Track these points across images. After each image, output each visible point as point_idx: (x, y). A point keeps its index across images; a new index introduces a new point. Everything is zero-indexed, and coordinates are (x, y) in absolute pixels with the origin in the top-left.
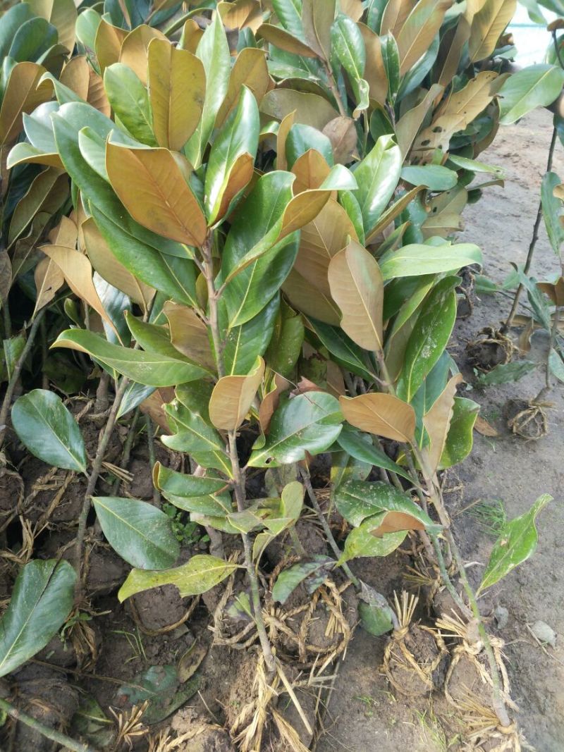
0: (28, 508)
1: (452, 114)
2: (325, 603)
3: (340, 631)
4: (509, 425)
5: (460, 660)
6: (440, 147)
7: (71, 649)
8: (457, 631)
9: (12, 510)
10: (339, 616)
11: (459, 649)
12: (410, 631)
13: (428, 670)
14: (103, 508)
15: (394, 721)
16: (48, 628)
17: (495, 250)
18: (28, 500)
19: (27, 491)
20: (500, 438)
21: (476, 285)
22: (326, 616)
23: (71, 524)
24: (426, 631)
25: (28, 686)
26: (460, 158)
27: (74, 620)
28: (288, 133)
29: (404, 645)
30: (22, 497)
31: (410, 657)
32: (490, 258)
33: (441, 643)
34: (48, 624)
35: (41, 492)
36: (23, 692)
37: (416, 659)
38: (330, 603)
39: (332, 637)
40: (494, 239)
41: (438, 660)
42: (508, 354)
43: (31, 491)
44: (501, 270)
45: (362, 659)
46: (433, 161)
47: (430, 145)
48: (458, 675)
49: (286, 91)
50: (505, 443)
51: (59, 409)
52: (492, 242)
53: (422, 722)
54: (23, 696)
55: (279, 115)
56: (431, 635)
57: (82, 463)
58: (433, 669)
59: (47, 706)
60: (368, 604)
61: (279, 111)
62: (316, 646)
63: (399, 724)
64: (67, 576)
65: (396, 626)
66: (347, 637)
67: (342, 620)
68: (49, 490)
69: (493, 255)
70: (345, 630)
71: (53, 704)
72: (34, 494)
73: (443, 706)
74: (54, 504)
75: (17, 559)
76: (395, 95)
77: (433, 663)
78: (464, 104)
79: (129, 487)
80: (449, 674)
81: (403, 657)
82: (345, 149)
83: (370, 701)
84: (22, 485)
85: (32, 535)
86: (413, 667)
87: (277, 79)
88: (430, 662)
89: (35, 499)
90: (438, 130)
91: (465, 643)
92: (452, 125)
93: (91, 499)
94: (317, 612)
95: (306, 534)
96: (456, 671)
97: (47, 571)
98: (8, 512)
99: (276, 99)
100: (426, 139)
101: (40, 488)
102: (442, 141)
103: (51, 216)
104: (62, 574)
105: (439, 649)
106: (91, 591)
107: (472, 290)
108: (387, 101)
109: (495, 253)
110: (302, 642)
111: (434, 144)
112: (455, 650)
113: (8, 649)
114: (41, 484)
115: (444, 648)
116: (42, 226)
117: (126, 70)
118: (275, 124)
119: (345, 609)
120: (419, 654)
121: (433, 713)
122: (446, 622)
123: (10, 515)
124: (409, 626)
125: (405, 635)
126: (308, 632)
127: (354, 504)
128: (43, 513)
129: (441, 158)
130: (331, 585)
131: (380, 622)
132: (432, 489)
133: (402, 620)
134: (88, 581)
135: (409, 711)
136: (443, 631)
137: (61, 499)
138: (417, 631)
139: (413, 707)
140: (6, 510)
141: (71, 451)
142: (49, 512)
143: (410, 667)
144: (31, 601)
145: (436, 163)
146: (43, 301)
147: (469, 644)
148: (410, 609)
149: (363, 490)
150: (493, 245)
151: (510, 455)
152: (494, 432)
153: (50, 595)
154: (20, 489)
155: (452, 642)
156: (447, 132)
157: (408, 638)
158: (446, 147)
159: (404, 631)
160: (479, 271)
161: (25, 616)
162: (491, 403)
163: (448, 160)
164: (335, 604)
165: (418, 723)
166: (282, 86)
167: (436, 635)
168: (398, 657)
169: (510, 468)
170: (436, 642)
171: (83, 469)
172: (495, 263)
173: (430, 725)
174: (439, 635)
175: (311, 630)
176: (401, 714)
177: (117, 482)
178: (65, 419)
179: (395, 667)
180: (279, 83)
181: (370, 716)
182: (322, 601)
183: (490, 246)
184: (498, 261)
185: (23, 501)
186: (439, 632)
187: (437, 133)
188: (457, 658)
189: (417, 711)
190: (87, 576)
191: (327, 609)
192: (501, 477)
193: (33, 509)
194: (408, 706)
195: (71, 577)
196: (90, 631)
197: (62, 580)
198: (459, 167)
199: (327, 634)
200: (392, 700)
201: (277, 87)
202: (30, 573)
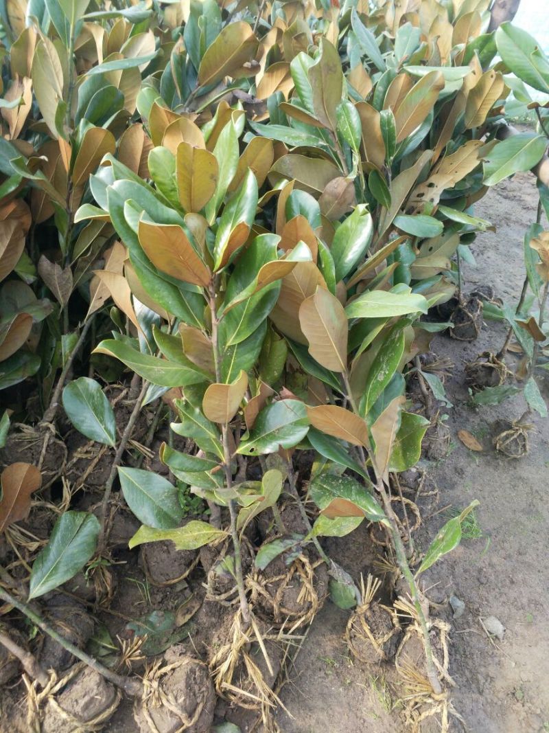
0: (69, 471)
1: (445, 173)
2: (300, 576)
3: (309, 600)
4: (493, 442)
5: (410, 637)
6: (432, 200)
7: (92, 587)
8: (410, 612)
9: (57, 471)
10: (310, 587)
11: (411, 628)
12: (370, 608)
13: (380, 641)
14: (125, 476)
15: (348, 681)
16: (76, 564)
17: (512, 279)
18: (70, 465)
19: (70, 458)
20: (485, 453)
21: (483, 311)
22: (299, 585)
23: (102, 488)
24: (384, 610)
25: (56, 610)
26: (449, 209)
27: (96, 564)
28: (287, 196)
29: (364, 619)
30: (65, 462)
31: (366, 628)
32: (506, 285)
33: (395, 620)
34: (76, 561)
35: (80, 460)
36: (52, 615)
37: (372, 631)
38: (303, 575)
39: (302, 603)
40: (513, 268)
41: (391, 634)
42: (502, 378)
43: (73, 458)
44: (514, 297)
45: (330, 628)
46: (425, 211)
47: (424, 198)
48: (407, 649)
49: (296, 156)
50: (489, 458)
51: (98, 395)
52: (511, 270)
53: (373, 686)
54: (51, 618)
55: (290, 174)
56: (388, 613)
57: (113, 439)
58: (385, 641)
59: (69, 628)
60: (337, 581)
61: (291, 170)
62: (288, 610)
63: (353, 685)
64: (93, 526)
65: (359, 602)
66: (315, 605)
67: (311, 590)
68: (86, 459)
69: (509, 283)
70: (314, 600)
71: (73, 627)
72: (75, 460)
73: (394, 675)
74: (89, 470)
75: (57, 510)
76: (392, 158)
77: (386, 636)
78: (455, 165)
79: (151, 462)
80: (400, 648)
81: (362, 628)
82: (344, 201)
83: (331, 662)
84: (66, 452)
85: (70, 493)
86: (368, 637)
87: (290, 147)
88: (383, 634)
89: (75, 465)
90: (431, 185)
91: (416, 623)
92: (444, 182)
93: (117, 469)
94: (292, 582)
95: (293, 518)
96: (406, 646)
97: (79, 521)
98: (54, 473)
99: (288, 162)
100: (422, 192)
101: (79, 456)
102: (434, 195)
103: (106, 239)
104: (89, 524)
105: (394, 625)
106: (113, 544)
107: (479, 316)
108: (386, 162)
109: (511, 281)
110: (276, 604)
111: (426, 198)
112: (408, 629)
113: (44, 577)
114: (81, 453)
115: (397, 626)
116: (99, 247)
118: (285, 181)
119: (315, 582)
120: (375, 627)
121: (384, 679)
122: (402, 604)
123: (55, 475)
124: (371, 603)
125: (366, 610)
126: (283, 597)
127: (325, 493)
128: (80, 477)
129: (431, 209)
130: (305, 560)
131: (347, 598)
132: (382, 486)
133: (365, 598)
134: (110, 535)
135: (363, 675)
136: (399, 611)
137: (95, 466)
138: (376, 608)
139: (367, 672)
140: (52, 470)
141: (105, 428)
142: (85, 476)
143: (366, 637)
144: (65, 542)
145: (426, 214)
146: (94, 307)
147: (419, 624)
148: (373, 589)
149: (333, 483)
150: (512, 272)
151: (491, 470)
152: (480, 448)
153: (80, 539)
154: (64, 455)
155: (406, 621)
156: (438, 187)
157: (368, 614)
158: (437, 201)
159: (365, 607)
160: (491, 298)
161: (59, 553)
162: (481, 421)
163: (438, 211)
164: (307, 577)
165: (369, 686)
166: (292, 152)
167: (393, 614)
168: (358, 628)
169: (490, 480)
170: (392, 620)
171: (113, 444)
172: (509, 290)
173: (379, 689)
174: (395, 614)
175: (286, 596)
176: (356, 676)
177: (141, 457)
178: (103, 403)
179: (355, 636)
180: (291, 150)
181: (330, 674)
182: (298, 573)
183: (508, 274)
184: (513, 289)
185: (66, 465)
186: (395, 611)
187: (430, 188)
188: (409, 635)
189: (370, 676)
190: (110, 531)
191: (301, 580)
192: (480, 488)
193: (73, 472)
194: (363, 671)
195: (96, 527)
196: (108, 574)
197: (89, 529)
198: (447, 217)
199: (298, 601)
200: (350, 664)
201: (289, 153)
202: (66, 521)
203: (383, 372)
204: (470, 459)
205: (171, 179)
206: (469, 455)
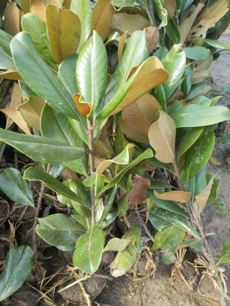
0: (12, 215)
1: (208, 18)
2: (145, 255)
3: (152, 267)
4: (226, 161)
5: (205, 277)
6: (201, 36)
8: (203, 265)
9: (5, 217)
10: (151, 261)
11: (204, 272)
12: (183, 265)
13: (191, 283)
14: (43, 223)
15: (175, 302)
16: (22, 277)
17: (220, 72)
18: (12, 212)
19: (11, 209)
20: (222, 166)
21: (212, 92)
22: (146, 260)
23: (32, 220)
24: (190, 264)
26: (211, 41)
27: (35, 266)
29: (180, 271)
30: (9, 211)
31: (183, 277)
32: (218, 76)
33: (196, 270)
35: (17, 209)
37: (185, 278)
38: (147, 255)
39: (148, 270)
40: (219, 66)
41: (195, 278)
42: (226, 127)
43: (13, 209)
44: (222, 82)
46: (198, 43)
47: (196, 35)
48: (204, 283)
49: (122, 14)
50: (224, 168)
51: (20, 178)
52: (219, 68)
53: (187, 302)
54: (15, 299)
55: (119, 28)
56: (192, 266)
57: (32, 203)
58: (193, 282)
59: (26, 303)
60: (164, 254)
61: (119, 25)
62: (141, 273)
63: (178, 303)
64: (29, 253)
65: (176, 263)
66: (155, 269)
67: (152, 263)
68: (21, 208)
69: (219, 75)
70: (154, 267)
72: (14, 210)
73: (196, 294)
74: (23, 213)
76: (179, 10)
77: (193, 280)
78: (214, 12)
79: (57, 203)
80: (200, 283)
81: (180, 276)
82: (153, 43)
83: (165, 293)
84: (9, 206)
85: (14, 229)
86: (184, 281)
87: (117, 8)
88: (192, 279)
89: (15, 212)
90: (201, 26)
91: (207, 270)
92: (208, 24)
93: (37, 219)
94: (142, 259)
96: (203, 281)
97: (20, 252)
98: (3, 218)
99: (117, 19)
100: (194, 31)
101: (16, 207)
102: (203, 32)
103: (10, 82)
104: (27, 252)
105: (196, 272)
107: (210, 95)
108: (175, 14)
109: (220, 74)
110: (135, 272)
111: (198, 35)
112: (203, 272)
113: (5, 287)
114: (17, 205)
115: (198, 272)
116: (6, 87)
117: (34, 17)
118: (116, 33)
119: (154, 258)
120: (187, 275)
121: (192, 298)
122: (199, 261)
123: (4, 219)
124: (182, 263)
125: (181, 267)
126: (138, 268)
128: (18, 218)
129: (202, 42)
130: (148, 248)
131: (169, 260)
132: (198, 221)
133: (179, 260)
135: (182, 297)
136: (198, 265)
137: (26, 211)
138: (186, 265)
139: (183, 295)
140: (2, 217)
141: (27, 197)
142: (21, 217)
143: (183, 281)
144: (13, 266)
145: (199, 45)
146: (9, 124)
147: (209, 271)
148: (183, 255)
149: (163, 213)
150: (219, 69)
151: (226, 175)
152: (219, 164)
153: (22, 262)
154: (8, 207)
155: (202, 269)
156: (205, 27)
157: (182, 268)
158: (204, 36)
159: (180, 265)
160: (213, 84)
161: (12, 272)
162: (218, 149)
163: (206, 43)
164: (149, 256)
165: (186, 302)
166: (120, 12)
167: (195, 267)
168: (177, 276)
169: (226, 180)
170: (194, 270)
171: (32, 205)
172: (220, 78)
173: (191, 304)
174: (196, 266)
175: (139, 267)
176: (178, 298)
177: (51, 201)
178: (23, 183)
179: (176, 280)
180: (118, 10)
181: (165, 300)
182: (144, 253)
183: (218, 70)
184: (221, 77)
185: (10, 212)
186: (196, 265)
187: (200, 29)
188: (204, 276)
189: (185, 297)
191: (146, 257)
192: (222, 185)
193: (14, 216)
194: (181, 295)
195: (31, 253)
196: (42, 268)
197: (27, 255)
198: (211, 46)
199: (146, 268)
200: (174, 292)
201: (117, 12)
202: (12, 254)
203: (199, 158)
204: (215, 170)
205: (42, 39)
206: (214, 168)
